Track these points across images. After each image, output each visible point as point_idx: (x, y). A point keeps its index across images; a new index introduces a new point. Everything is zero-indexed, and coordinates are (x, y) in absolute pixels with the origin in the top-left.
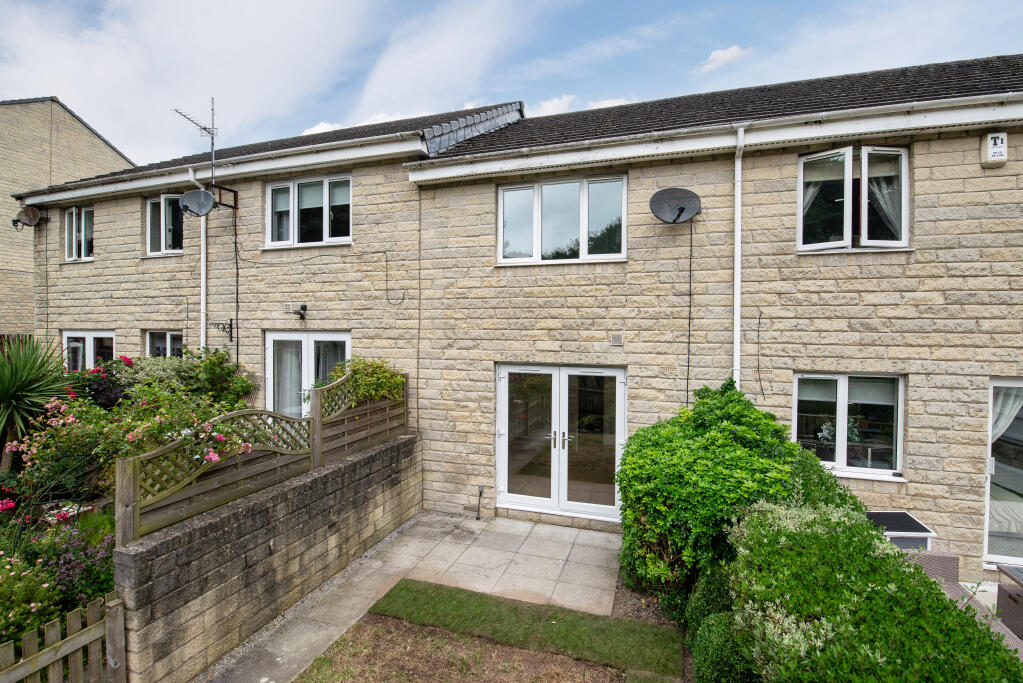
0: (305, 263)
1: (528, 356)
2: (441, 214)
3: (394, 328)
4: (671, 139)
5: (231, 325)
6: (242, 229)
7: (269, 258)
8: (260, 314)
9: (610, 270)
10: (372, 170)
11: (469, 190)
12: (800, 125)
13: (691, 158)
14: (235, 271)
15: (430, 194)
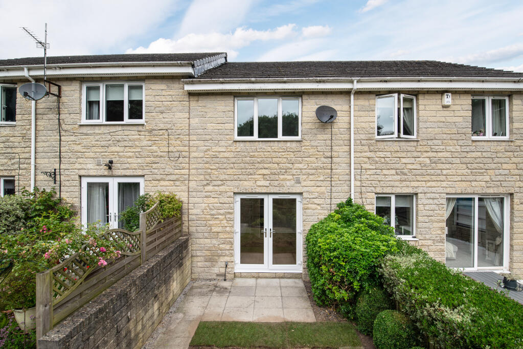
0: (111, 134)
1: (252, 189)
2: (203, 110)
3: (174, 174)
4: (324, 82)
5: (55, 173)
6: (64, 110)
7: (84, 130)
8: (77, 166)
9: (294, 144)
10: (158, 81)
11: (219, 98)
12: (378, 81)
13: (331, 92)
14: (59, 137)
15: (196, 98)
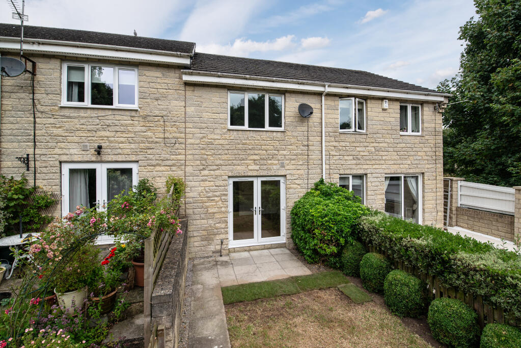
0: (100, 118)
1: (244, 173)
2: (198, 100)
3: (170, 160)
4: (303, 84)
5: (28, 158)
7: (66, 112)
8: (57, 151)
9: (279, 134)
10: (153, 69)
11: (214, 90)
12: (344, 88)
13: (308, 93)
15: (192, 88)
